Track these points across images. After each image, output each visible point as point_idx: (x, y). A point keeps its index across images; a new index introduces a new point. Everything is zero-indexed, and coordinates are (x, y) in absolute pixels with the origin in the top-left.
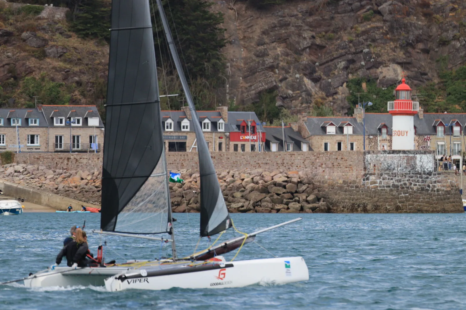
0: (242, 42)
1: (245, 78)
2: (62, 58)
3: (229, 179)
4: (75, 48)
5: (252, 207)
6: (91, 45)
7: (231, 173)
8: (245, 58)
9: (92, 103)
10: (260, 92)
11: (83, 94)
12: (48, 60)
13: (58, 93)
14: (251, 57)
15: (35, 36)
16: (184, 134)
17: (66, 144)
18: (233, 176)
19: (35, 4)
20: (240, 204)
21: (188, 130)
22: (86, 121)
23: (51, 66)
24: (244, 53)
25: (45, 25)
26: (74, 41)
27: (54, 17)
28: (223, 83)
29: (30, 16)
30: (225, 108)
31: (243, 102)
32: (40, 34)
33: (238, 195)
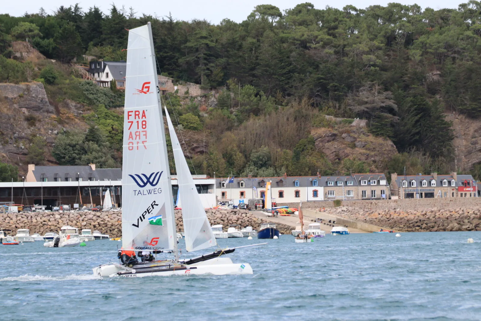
0: (463, 137)
1: (465, 156)
2: (365, 147)
3: (461, 212)
4: (372, 142)
5: (474, 228)
6: (380, 140)
7: (462, 209)
8: (466, 146)
9: (382, 172)
10: (474, 164)
11: (376, 167)
12: (357, 149)
13: (363, 166)
14: (468, 145)
15: (350, 136)
16: (433, 188)
17: (368, 195)
18: (463, 211)
19: (349, 118)
20: (467, 226)
21: (435, 186)
22: (379, 182)
23: (359, 152)
24: (464, 143)
25: (355, 129)
26: (371, 138)
27: (359, 125)
28: (454, 159)
29: (347, 125)
30: (455, 173)
31: (464, 169)
32: (352, 134)
33: (466, 221)
